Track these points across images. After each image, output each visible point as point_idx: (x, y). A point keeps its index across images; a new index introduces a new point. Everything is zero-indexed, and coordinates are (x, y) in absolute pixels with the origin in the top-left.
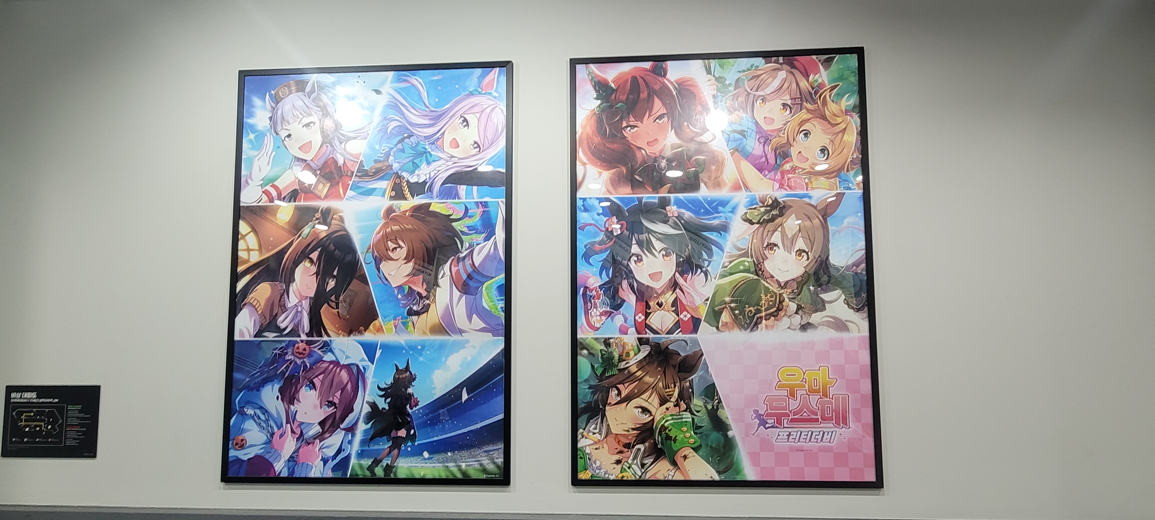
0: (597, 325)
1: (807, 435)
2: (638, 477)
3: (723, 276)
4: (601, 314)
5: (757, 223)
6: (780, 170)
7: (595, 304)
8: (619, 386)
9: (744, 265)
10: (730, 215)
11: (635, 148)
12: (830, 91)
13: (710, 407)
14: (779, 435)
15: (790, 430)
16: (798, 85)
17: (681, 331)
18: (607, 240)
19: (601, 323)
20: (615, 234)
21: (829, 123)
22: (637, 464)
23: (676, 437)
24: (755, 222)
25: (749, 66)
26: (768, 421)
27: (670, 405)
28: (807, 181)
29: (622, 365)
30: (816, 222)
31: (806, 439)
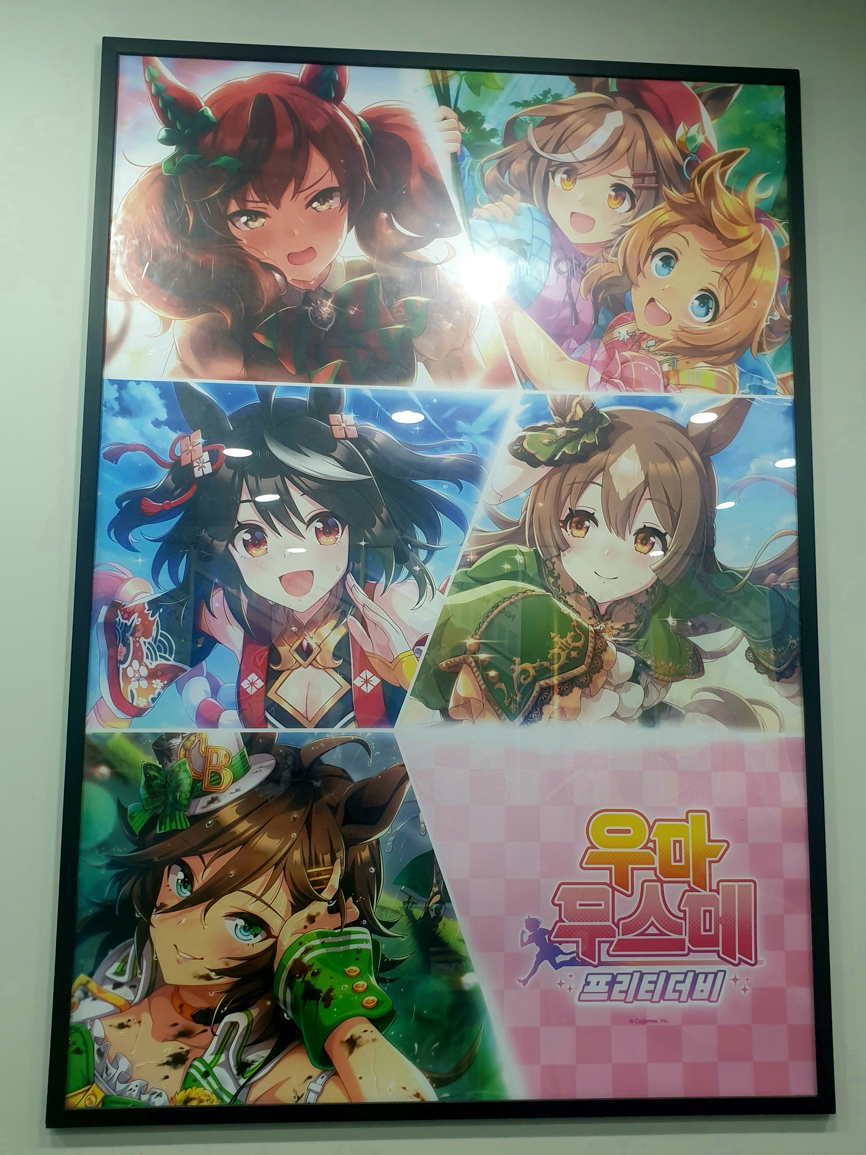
0: (140, 702)
1: (655, 983)
2: (228, 1100)
3: (461, 586)
4: (152, 675)
5: (547, 463)
6: (606, 338)
7: (138, 650)
8: (189, 860)
9: (514, 562)
10: (483, 440)
11: (257, 265)
12: (723, 166)
13: (418, 913)
14: (587, 983)
15: (614, 970)
16: (649, 145)
17: (354, 719)
18: (176, 489)
19: (151, 696)
20: (198, 473)
21: (720, 237)
22: (226, 1065)
23: (331, 990)
24: (542, 459)
25: (538, 92)
26: (563, 947)
27: (318, 908)
28: (666, 367)
29: (200, 806)
30: (686, 464)
31: (653, 992)
